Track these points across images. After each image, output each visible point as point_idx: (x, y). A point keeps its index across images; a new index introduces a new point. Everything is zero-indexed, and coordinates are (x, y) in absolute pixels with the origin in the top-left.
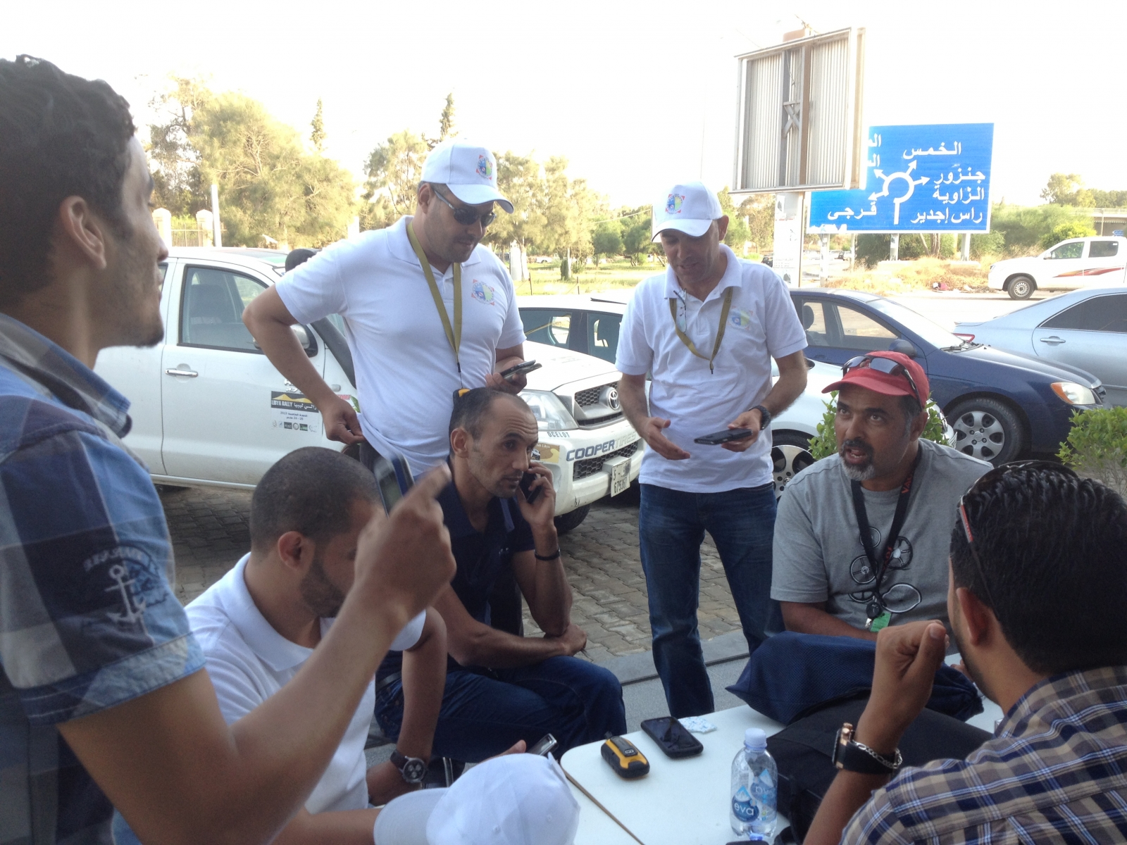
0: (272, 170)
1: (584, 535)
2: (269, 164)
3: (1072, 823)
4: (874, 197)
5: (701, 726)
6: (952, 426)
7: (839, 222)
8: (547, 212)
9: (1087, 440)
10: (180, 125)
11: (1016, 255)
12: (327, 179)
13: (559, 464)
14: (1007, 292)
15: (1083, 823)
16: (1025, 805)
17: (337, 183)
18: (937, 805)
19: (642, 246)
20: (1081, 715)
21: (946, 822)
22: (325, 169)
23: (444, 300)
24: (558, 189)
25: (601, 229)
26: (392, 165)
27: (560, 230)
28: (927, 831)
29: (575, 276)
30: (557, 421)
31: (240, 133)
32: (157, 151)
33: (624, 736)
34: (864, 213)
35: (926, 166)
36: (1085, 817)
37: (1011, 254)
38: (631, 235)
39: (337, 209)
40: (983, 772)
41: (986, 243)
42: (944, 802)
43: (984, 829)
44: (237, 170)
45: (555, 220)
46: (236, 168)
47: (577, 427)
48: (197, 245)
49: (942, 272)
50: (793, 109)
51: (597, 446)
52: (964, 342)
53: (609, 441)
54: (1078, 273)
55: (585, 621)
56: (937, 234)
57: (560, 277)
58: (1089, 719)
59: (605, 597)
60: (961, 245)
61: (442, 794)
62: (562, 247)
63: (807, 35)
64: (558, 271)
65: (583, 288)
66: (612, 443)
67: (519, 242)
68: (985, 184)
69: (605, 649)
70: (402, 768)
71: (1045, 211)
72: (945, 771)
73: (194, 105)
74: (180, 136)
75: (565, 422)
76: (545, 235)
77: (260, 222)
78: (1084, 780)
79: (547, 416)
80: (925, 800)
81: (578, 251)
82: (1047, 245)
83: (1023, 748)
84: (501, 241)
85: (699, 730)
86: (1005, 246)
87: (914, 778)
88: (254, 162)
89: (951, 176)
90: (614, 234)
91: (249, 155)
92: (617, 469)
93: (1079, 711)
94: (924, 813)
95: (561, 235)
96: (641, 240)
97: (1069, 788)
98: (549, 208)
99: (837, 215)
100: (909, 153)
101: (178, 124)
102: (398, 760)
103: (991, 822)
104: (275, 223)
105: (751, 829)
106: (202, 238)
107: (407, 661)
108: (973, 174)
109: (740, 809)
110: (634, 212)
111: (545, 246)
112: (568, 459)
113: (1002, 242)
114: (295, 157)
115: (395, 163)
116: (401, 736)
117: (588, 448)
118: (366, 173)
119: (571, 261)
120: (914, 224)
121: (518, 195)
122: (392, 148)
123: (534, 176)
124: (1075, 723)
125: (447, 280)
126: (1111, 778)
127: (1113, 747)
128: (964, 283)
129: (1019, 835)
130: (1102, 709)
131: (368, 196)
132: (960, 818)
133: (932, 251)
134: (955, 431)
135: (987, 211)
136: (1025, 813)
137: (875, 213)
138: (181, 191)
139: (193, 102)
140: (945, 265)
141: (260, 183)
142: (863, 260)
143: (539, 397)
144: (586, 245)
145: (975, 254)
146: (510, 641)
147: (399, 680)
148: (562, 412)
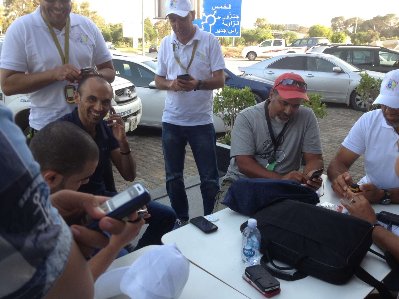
4: (202, 23)
11: (249, 45)
19: (119, 39)
35: (220, 13)
38: (114, 34)
41: (239, 41)
47: (117, 104)
51: (125, 112)
52: (243, 73)
53: (129, 110)
54: (270, 51)
56: (223, 37)
60: (231, 42)
66: (130, 111)
68: (239, 20)
71: (257, 31)
82: (259, 42)
85: (213, 221)
86: (245, 42)
89: (228, 17)
90: (108, 34)
92: (132, 121)
96: (119, 36)
100: (214, 8)
108: (235, 16)
110: (115, 26)
118: (4, 6)
120: (216, 33)
125: (62, 34)
128: (233, 55)
131: (6, 15)
135: (240, 30)
140: (227, 49)
145: (236, 45)
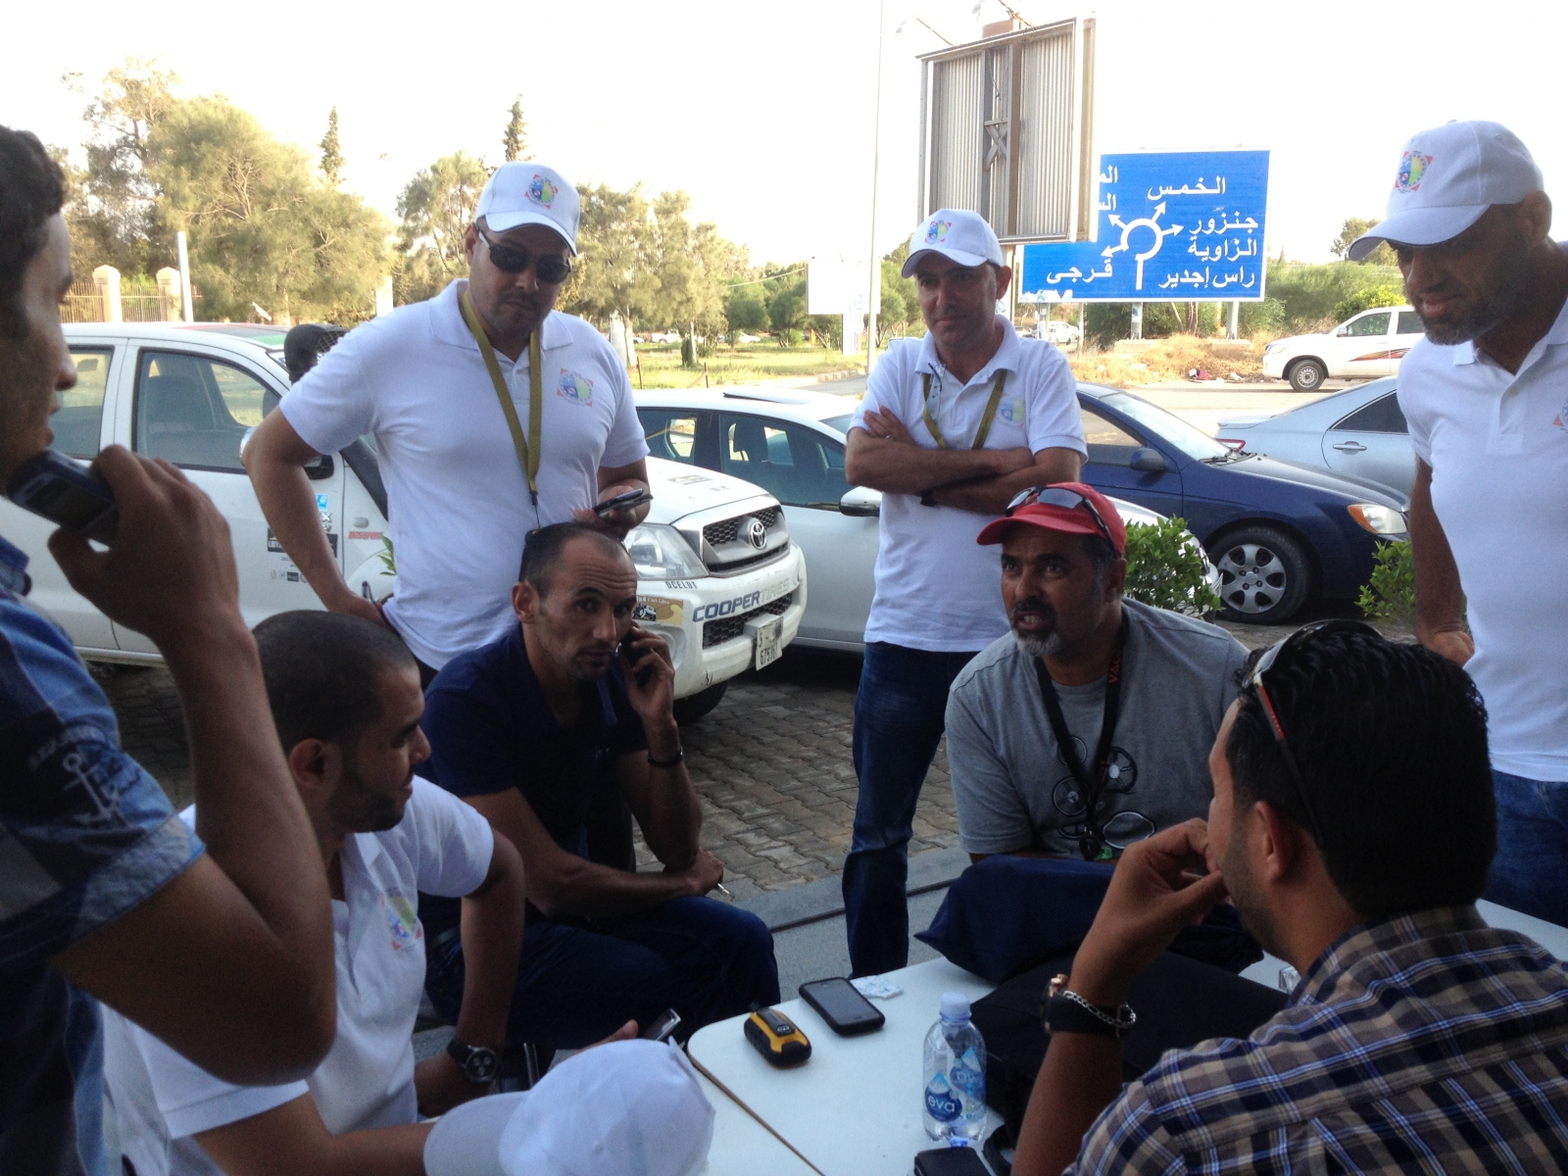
0: (265, 210)
1: (720, 723)
2: (261, 202)
3: (1397, 1125)
4: (1108, 252)
5: (882, 989)
6: (1216, 565)
7: (1061, 287)
8: (661, 271)
9: (1398, 582)
10: (130, 146)
11: (1301, 331)
12: (345, 224)
13: (683, 627)
14: (1288, 382)
15: (1411, 1124)
16: (1333, 1101)
17: (361, 229)
18: (1214, 1103)
19: (794, 320)
20: (1409, 972)
21: (1227, 1127)
22: (341, 209)
23: (515, 401)
24: (675, 239)
25: (737, 295)
26: (438, 204)
27: (679, 297)
28: (1201, 1140)
29: (702, 361)
30: (680, 566)
31: (217, 158)
32: (98, 183)
33: (776, 1008)
34: (1095, 275)
35: (1180, 209)
36: (1414, 1115)
37: (1294, 330)
38: (778, 303)
39: (360, 266)
40: (1275, 1057)
41: (1261, 314)
42: (1223, 1100)
43: (1278, 1136)
44: (216, 211)
45: (672, 282)
46: (214, 208)
47: (707, 574)
48: (159, 320)
49: (1201, 354)
50: (998, 130)
51: (735, 600)
52: (1232, 451)
53: (752, 592)
54: (1383, 355)
55: (722, 843)
56: (1194, 303)
57: (680, 362)
58: (1418, 979)
59: (749, 809)
60: (1227, 318)
61: (520, 1100)
62: (682, 320)
63: (1016, 29)
64: (678, 353)
65: (713, 378)
66: (756, 595)
67: (622, 313)
68: (1258, 234)
69: (750, 882)
70: (464, 1062)
71: (1338, 272)
72: (1223, 1056)
73: (149, 118)
74: (134, 163)
75: (690, 567)
76: (658, 303)
77: (247, 285)
78: (1413, 1065)
79: (665, 559)
80: (1199, 1097)
81: (705, 326)
82: (1341, 318)
83: (1329, 1021)
84: (596, 311)
85: (879, 995)
86: (1285, 318)
87: (1182, 1065)
88: (238, 199)
89: (1212, 224)
90: (757, 303)
91: (231, 189)
92: (763, 631)
93: (1406, 967)
94: (1197, 1116)
95: (681, 303)
96: (793, 311)
97: (1391, 1076)
98: (663, 265)
99: (1059, 276)
100: (1155, 193)
101: (128, 144)
102: (457, 1050)
103: (1287, 1126)
104: (271, 286)
105: (952, 1131)
106: (166, 308)
107: (467, 911)
108: (1242, 221)
109: (936, 1106)
110: (782, 272)
111: (659, 318)
112: (695, 619)
113: (1282, 314)
114: (298, 192)
115: (443, 201)
116: (462, 1016)
117: (723, 604)
118: (400, 215)
119: (697, 340)
120: (1162, 289)
121: (618, 247)
122: (437, 180)
123: (641, 220)
124: (1401, 984)
125: (519, 372)
126: (1448, 1061)
127: (1450, 1018)
128: (1230, 370)
129: (1326, 1144)
130: (1434, 965)
131: (404, 247)
132: (1246, 1121)
133: (1188, 326)
134: (1220, 572)
135: (1260, 271)
136: (1335, 1113)
137: (1110, 275)
138: (134, 241)
139: (148, 114)
140: (1205, 345)
141: (249, 230)
142: (1094, 339)
143: (653, 533)
144: (717, 317)
145: (1245, 330)
146: (614, 877)
147: (457, 938)
148: (686, 553)
